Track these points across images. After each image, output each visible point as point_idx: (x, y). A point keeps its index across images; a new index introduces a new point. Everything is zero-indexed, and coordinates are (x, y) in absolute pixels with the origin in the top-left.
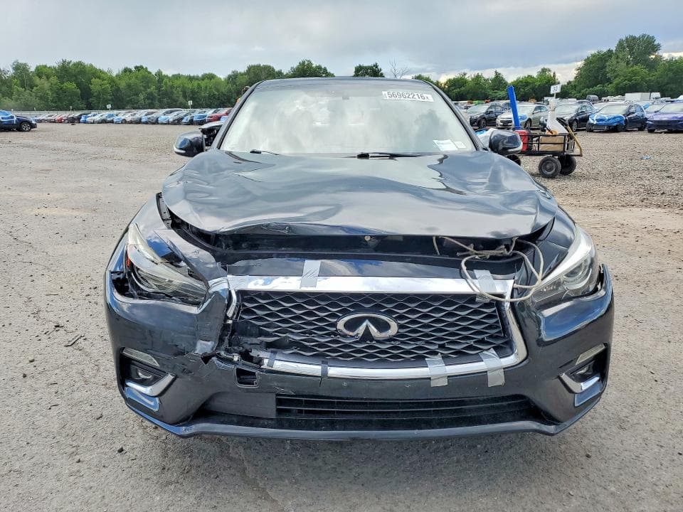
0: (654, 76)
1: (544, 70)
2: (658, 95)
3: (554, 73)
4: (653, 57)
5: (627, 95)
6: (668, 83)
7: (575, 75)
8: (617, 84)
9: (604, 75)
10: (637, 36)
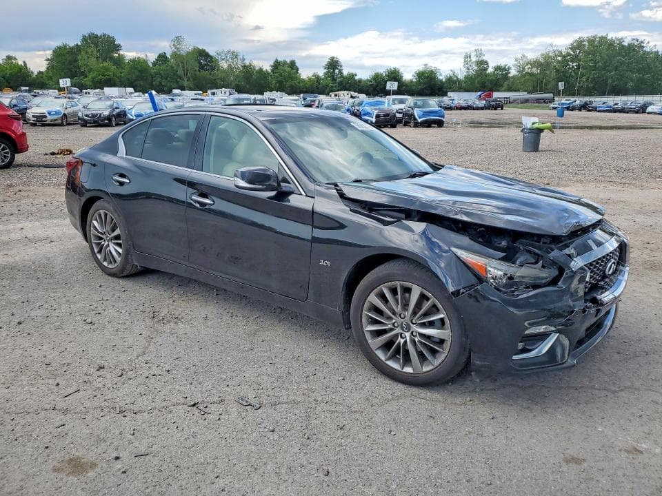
0: (124, 73)
1: (9, 58)
2: (131, 90)
3: (24, 62)
4: (117, 55)
5: (106, 89)
6: (135, 81)
7: (46, 66)
8: (93, 78)
9: (78, 67)
10: (99, 35)
